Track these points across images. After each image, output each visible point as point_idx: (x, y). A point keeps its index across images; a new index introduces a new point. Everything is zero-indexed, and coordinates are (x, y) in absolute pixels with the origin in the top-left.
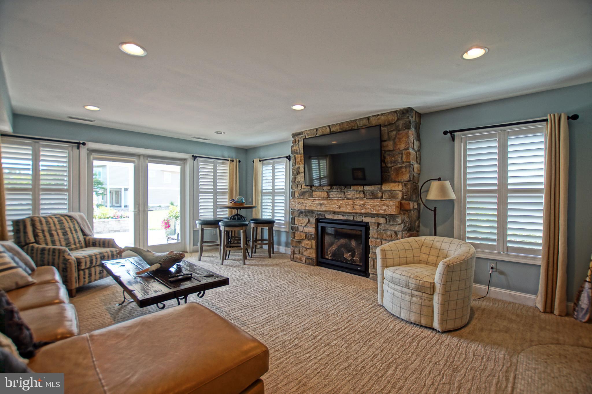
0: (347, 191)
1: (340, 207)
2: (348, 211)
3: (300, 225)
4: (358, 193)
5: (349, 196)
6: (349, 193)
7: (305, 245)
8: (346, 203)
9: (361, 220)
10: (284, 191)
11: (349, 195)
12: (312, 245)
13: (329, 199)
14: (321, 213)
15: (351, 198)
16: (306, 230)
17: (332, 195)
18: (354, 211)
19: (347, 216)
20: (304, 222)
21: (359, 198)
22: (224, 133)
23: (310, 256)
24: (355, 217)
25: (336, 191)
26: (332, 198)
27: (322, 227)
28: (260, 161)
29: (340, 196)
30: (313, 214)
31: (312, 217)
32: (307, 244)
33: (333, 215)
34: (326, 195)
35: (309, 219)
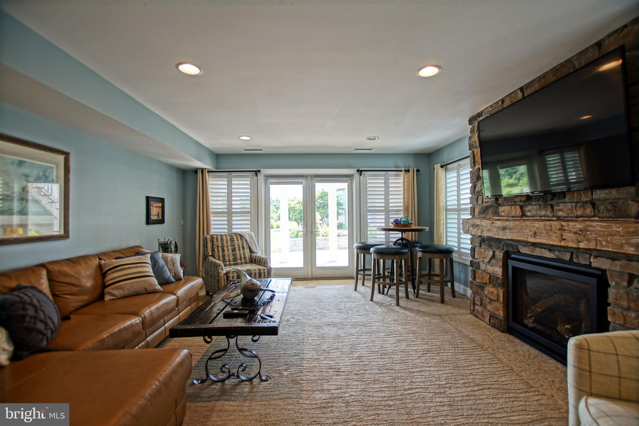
0: (558, 204)
1: (535, 235)
2: (551, 243)
3: (482, 259)
4: (581, 207)
5: (560, 214)
6: (560, 208)
7: (488, 293)
8: (548, 228)
9: (588, 263)
10: (469, 206)
11: (561, 210)
12: (498, 295)
13: (525, 218)
14: (512, 243)
15: (565, 217)
16: (490, 269)
17: (529, 211)
18: (563, 244)
19: (557, 253)
20: (486, 256)
21: (582, 217)
22: (378, 138)
23: (496, 313)
24: (574, 256)
25: (535, 205)
26: (530, 217)
27: (513, 267)
28: (442, 167)
29: (543, 213)
30: (499, 244)
31: (498, 248)
32: (492, 293)
34: (519, 212)
35: (494, 252)
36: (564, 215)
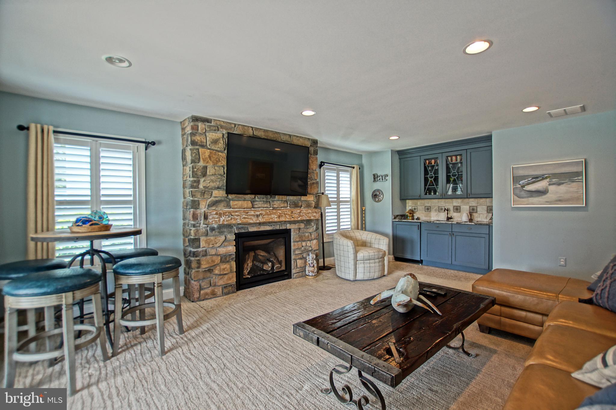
0: (273, 201)
2: (287, 220)
3: (211, 246)
4: (283, 203)
5: (275, 206)
6: (274, 203)
7: (220, 271)
9: (286, 228)
10: (131, 198)
11: (275, 204)
12: (231, 267)
13: (253, 209)
14: (243, 226)
15: (277, 208)
16: (222, 251)
17: (256, 205)
18: (292, 219)
19: (273, 226)
20: (217, 241)
21: (283, 207)
23: (230, 282)
24: (280, 226)
25: (261, 201)
26: (257, 208)
28: (55, 132)
29: (266, 206)
30: (231, 229)
31: (230, 232)
32: (224, 269)
33: (259, 226)
34: (250, 205)
35: (225, 237)
36: (277, 207)
